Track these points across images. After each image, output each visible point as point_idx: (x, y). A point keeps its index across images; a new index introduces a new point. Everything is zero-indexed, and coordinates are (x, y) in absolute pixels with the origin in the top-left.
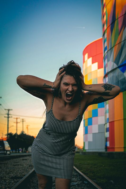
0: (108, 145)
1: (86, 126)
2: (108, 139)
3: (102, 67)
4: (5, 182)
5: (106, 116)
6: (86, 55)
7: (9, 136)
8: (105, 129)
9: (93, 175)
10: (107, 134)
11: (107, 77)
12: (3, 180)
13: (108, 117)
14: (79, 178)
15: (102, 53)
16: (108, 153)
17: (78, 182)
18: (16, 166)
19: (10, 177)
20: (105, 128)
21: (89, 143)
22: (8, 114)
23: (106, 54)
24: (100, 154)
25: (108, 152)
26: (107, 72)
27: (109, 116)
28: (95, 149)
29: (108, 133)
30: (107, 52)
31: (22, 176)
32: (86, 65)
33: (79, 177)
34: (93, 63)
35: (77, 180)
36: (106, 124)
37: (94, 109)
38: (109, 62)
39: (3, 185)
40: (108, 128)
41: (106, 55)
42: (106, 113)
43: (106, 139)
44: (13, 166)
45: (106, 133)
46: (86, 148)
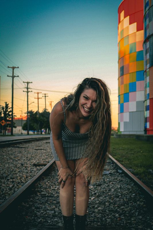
0: (148, 127)
1: (121, 103)
2: (148, 120)
3: (142, 29)
4: (26, 169)
5: (146, 91)
6: (122, 14)
7: (29, 114)
8: (145, 107)
9: (128, 162)
10: (146, 113)
11: (148, 42)
12: (24, 168)
13: (148, 92)
14: (112, 166)
15: (143, 10)
16: (148, 137)
17: (110, 170)
18: (38, 151)
19: (32, 164)
20: (145, 105)
21: (125, 123)
22: (28, 88)
23: (148, 12)
24: (138, 137)
25: (147, 135)
26: (148, 35)
27: (150, 90)
28: (132, 131)
29: (148, 112)
30: (148, 9)
31: (46, 163)
32: (122, 25)
33: (112, 165)
34: (130, 23)
35: (110, 168)
36: (146, 100)
37: (132, 82)
38: (151, 22)
39: (23, 174)
40: (148, 105)
41: (147, 13)
42: (146, 87)
43: (146, 120)
44: (35, 150)
45: (146, 112)
46: (122, 129)
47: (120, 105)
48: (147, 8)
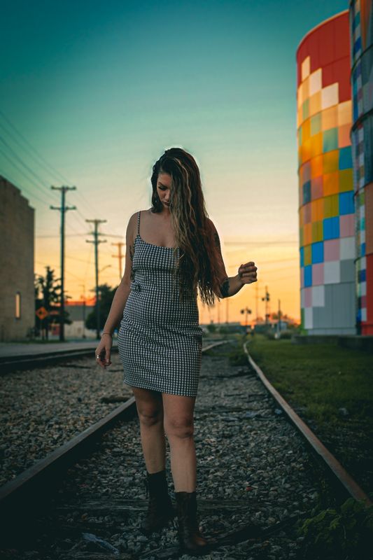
0: (364, 318)
1: (306, 263)
2: (364, 302)
3: (348, 99)
5: (358, 238)
6: (306, 64)
7: (100, 293)
8: (357, 275)
9: (303, 395)
10: (360, 288)
11: (360, 128)
13: (362, 240)
14: (267, 402)
15: (349, 56)
16: (363, 340)
17: (261, 411)
19: (100, 398)
20: (357, 270)
21: (317, 311)
22: (96, 234)
23: (359, 61)
24: (343, 342)
25: (363, 336)
26: (360, 112)
27: (367, 237)
28: (332, 328)
29: (364, 284)
30: (361, 57)
31: (128, 396)
32: (306, 91)
33: (267, 400)
34: (325, 84)
35: (261, 406)
36: (358, 259)
37: (330, 217)
38: (367, 85)
40: (364, 271)
41: (357, 65)
42: (358, 229)
43: (359, 303)
45: (358, 286)
46: (309, 325)
47: (303, 268)
48: (359, 54)
